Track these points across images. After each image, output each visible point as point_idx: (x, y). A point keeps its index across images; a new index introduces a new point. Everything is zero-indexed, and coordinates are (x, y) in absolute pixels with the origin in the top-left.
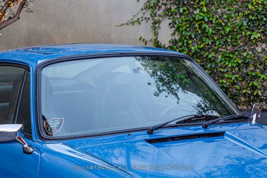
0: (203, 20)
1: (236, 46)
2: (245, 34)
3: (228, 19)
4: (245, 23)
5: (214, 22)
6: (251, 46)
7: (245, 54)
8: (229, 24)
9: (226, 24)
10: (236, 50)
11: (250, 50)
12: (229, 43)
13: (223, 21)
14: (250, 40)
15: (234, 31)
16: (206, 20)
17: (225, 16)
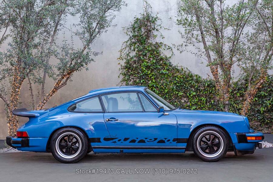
0: (153, 86)
1: (171, 99)
2: (175, 93)
3: (166, 86)
4: (175, 88)
5: (159, 87)
6: (179, 99)
7: (176, 104)
8: (167, 88)
9: (165, 88)
10: (171, 102)
11: (178, 102)
12: (167, 98)
13: (164, 87)
14: (178, 96)
15: (169, 92)
16: (155, 86)
17: (164, 84)
